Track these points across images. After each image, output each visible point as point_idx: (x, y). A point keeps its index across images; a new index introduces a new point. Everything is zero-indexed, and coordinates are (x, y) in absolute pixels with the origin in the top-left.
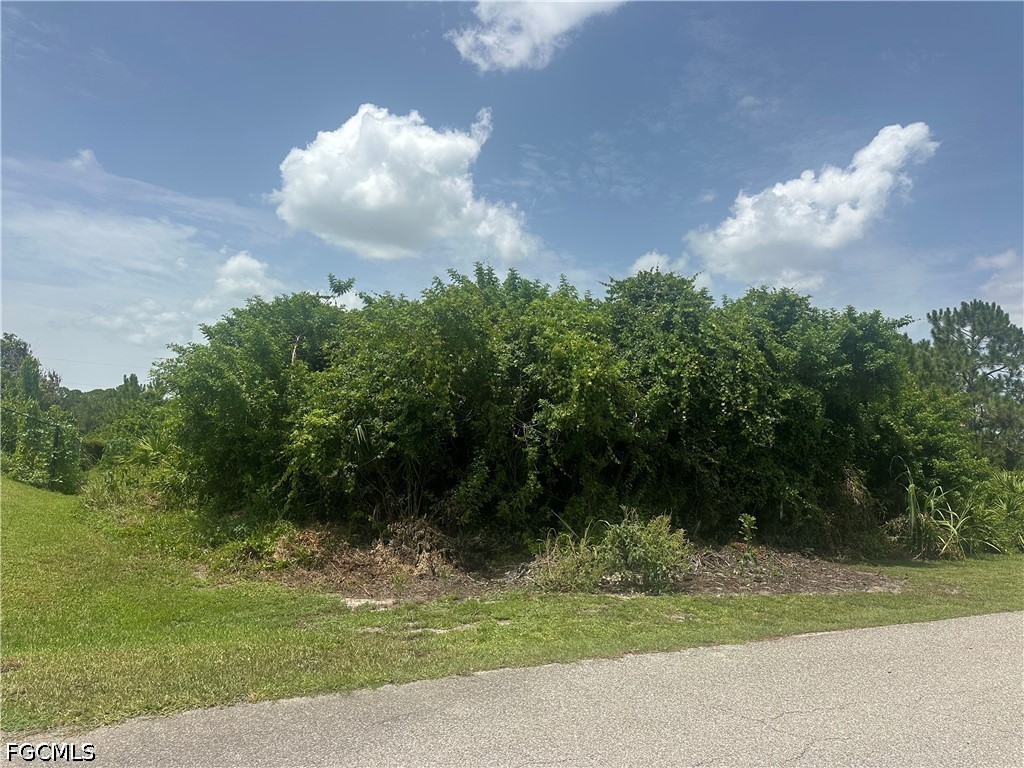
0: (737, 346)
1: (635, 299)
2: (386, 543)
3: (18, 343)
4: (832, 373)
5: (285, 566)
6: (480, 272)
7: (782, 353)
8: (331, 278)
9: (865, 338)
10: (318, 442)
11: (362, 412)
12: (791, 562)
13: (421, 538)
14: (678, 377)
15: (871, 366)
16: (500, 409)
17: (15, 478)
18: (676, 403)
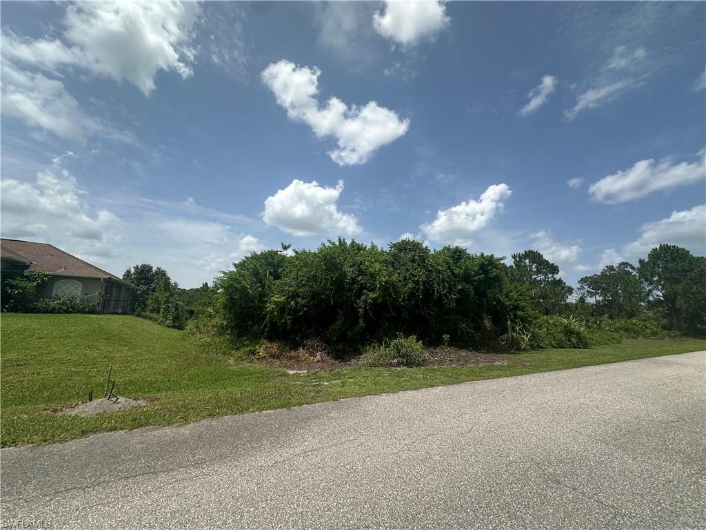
0: (440, 268)
1: (400, 250)
2: (303, 349)
3: (162, 271)
4: (477, 278)
5: (264, 357)
6: (340, 240)
7: (457, 271)
8: (282, 244)
9: (488, 265)
10: (277, 308)
11: (294, 296)
12: (463, 353)
13: (317, 346)
14: (418, 280)
15: (491, 275)
16: (349, 294)
17: (159, 324)
18: (418, 291)
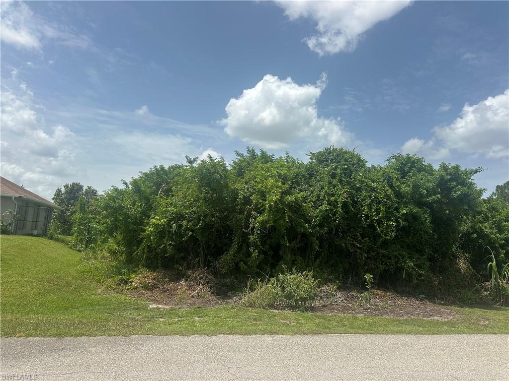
0: (375, 185)
2: (186, 280)
4: (430, 199)
5: (136, 288)
6: (249, 151)
7: (405, 189)
8: (187, 157)
9: (451, 180)
10: (155, 232)
